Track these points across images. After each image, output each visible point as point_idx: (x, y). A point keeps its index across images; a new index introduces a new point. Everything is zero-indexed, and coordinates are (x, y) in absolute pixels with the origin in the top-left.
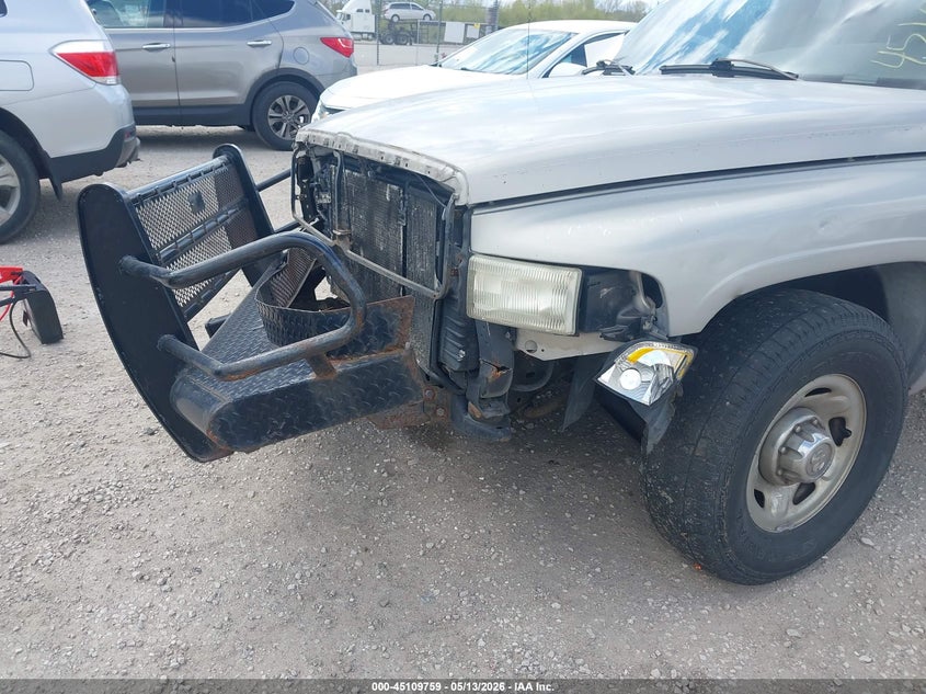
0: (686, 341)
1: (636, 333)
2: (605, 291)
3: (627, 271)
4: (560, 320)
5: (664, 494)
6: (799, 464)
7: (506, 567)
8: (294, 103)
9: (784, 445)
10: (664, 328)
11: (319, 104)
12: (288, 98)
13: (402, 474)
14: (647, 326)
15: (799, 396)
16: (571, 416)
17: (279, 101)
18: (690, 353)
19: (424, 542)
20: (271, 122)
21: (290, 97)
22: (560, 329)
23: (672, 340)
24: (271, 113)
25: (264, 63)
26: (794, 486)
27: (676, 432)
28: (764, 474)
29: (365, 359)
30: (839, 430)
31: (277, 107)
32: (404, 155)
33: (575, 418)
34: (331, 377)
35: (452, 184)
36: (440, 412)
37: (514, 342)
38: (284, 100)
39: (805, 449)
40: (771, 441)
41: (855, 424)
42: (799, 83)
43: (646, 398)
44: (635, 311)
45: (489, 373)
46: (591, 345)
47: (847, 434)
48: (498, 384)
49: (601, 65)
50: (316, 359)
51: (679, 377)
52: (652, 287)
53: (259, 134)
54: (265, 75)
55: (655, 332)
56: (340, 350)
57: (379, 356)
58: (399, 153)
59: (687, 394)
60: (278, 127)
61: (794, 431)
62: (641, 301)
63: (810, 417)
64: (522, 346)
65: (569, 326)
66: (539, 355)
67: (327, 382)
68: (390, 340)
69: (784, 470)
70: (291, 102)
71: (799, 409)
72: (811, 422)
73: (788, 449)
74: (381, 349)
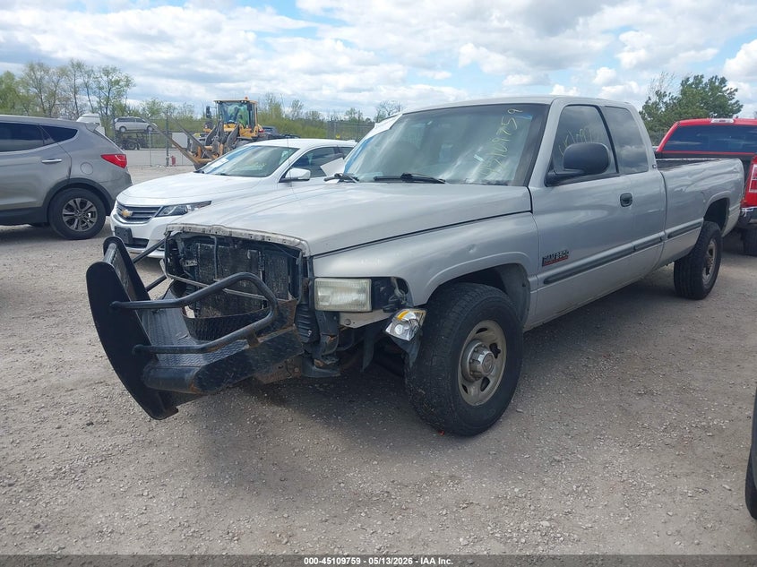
0: (421, 307)
1: (399, 306)
2: (382, 288)
3: (389, 278)
4: (364, 305)
5: (420, 391)
6: (479, 367)
7: (343, 452)
8: (83, 204)
9: (471, 358)
10: (411, 302)
11: (116, 203)
12: (78, 200)
13: (265, 422)
14: (403, 302)
15: (473, 333)
16: (366, 363)
17: (71, 202)
18: (423, 312)
19: (293, 449)
20: (65, 219)
21: (80, 199)
22: (365, 309)
23: (415, 307)
24: (65, 212)
25: (58, 175)
26: (481, 380)
27: (421, 356)
28: (465, 377)
29: (274, 335)
30: (494, 349)
31: (70, 208)
32: (267, 235)
33: (368, 364)
34: (257, 346)
35: (299, 247)
36: (297, 370)
37: (338, 321)
38: (75, 202)
39: (481, 359)
40: (464, 358)
41: (501, 346)
42: (447, 184)
43: (408, 338)
44: (396, 297)
45: (327, 340)
46: (379, 316)
47: (499, 352)
48: (331, 346)
49: (337, 176)
50: (250, 337)
51: (421, 324)
52: (402, 284)
53: (55, 229)
54: (58, 184)
55: (407, 304)
56: (260, 332)
57: (280, 332)
58: (263, 234)
59: (425, 333)
60: (71, 222)
61: (474, 351)
62: (398, 292)
63: (480, 343)
64: (343, 323)
65: (368, 307)
66: (352, 326)
67: (255, 348)
68: (285, 323)
69: (474, 372)
70: (81, 203)
71: (474, 340)
72: (480, 346)
73: (474, 360)
74: (281, 328)
